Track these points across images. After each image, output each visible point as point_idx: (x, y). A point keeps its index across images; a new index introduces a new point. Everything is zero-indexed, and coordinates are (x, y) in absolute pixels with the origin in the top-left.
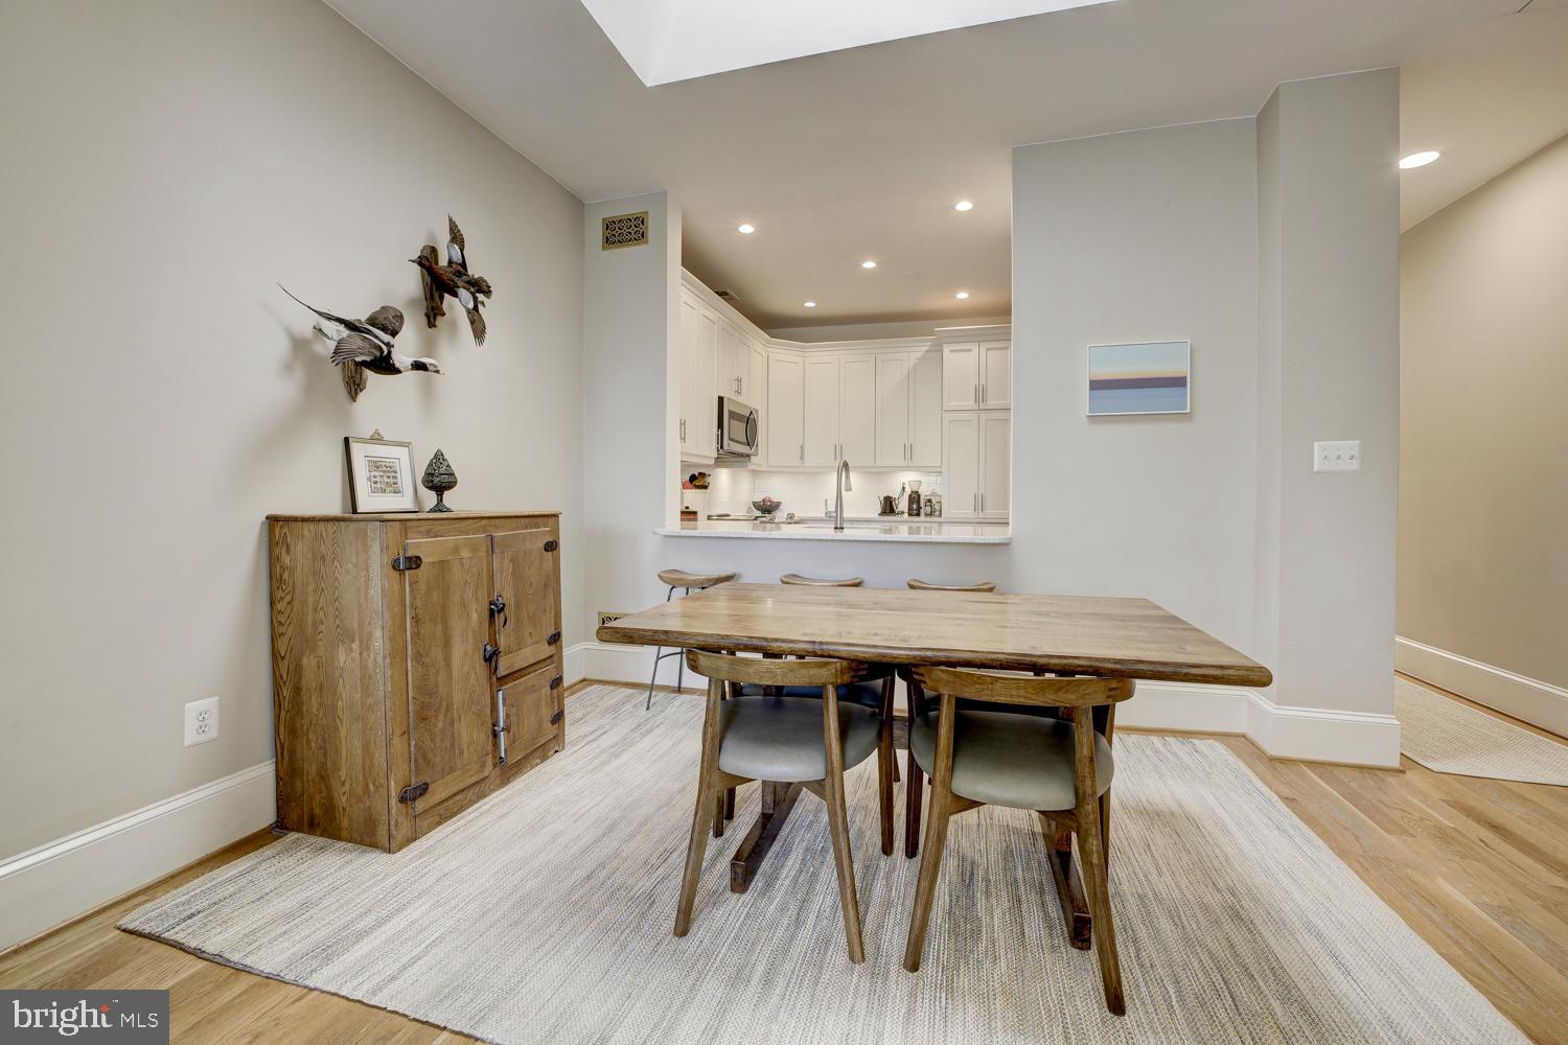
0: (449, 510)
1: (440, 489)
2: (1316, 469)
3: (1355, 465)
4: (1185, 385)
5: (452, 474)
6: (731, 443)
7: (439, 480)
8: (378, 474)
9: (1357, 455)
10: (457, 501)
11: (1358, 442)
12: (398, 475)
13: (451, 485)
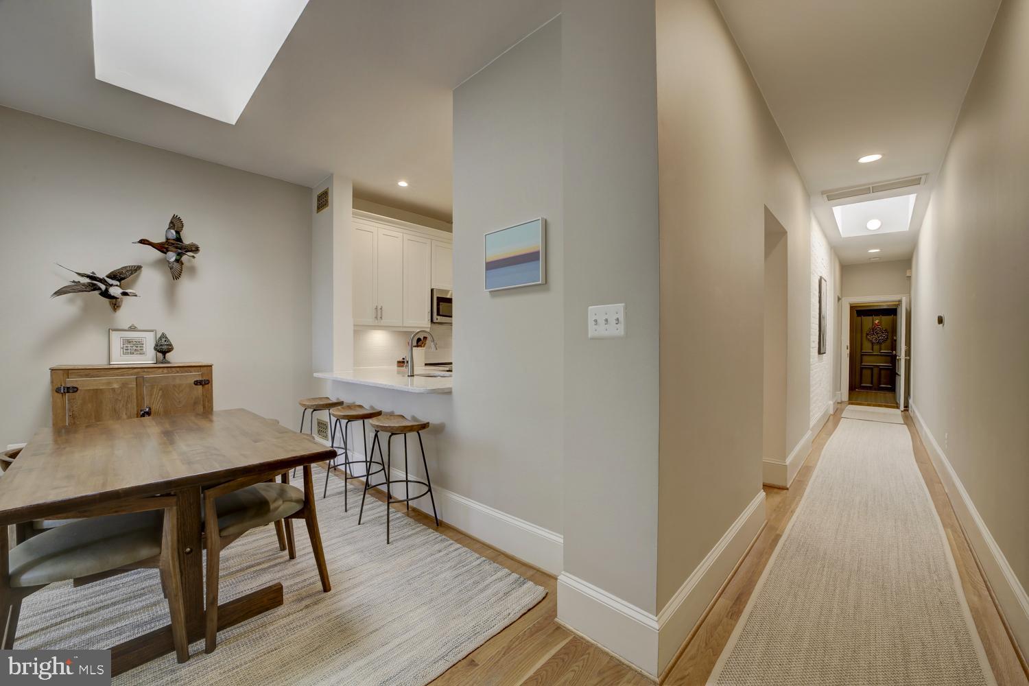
0: (169, 363)
1: (164, 353)
2: (589, 336)
3: (620, 330)
4: (538, 259)
5: (171, 345)
6: (439, 317)
7: (163, 348)
8: (129, 346)
9: (622, 319)
10: (175, 358)
11: (623, 304)
12: (144, 346)
13: (170, 350)
